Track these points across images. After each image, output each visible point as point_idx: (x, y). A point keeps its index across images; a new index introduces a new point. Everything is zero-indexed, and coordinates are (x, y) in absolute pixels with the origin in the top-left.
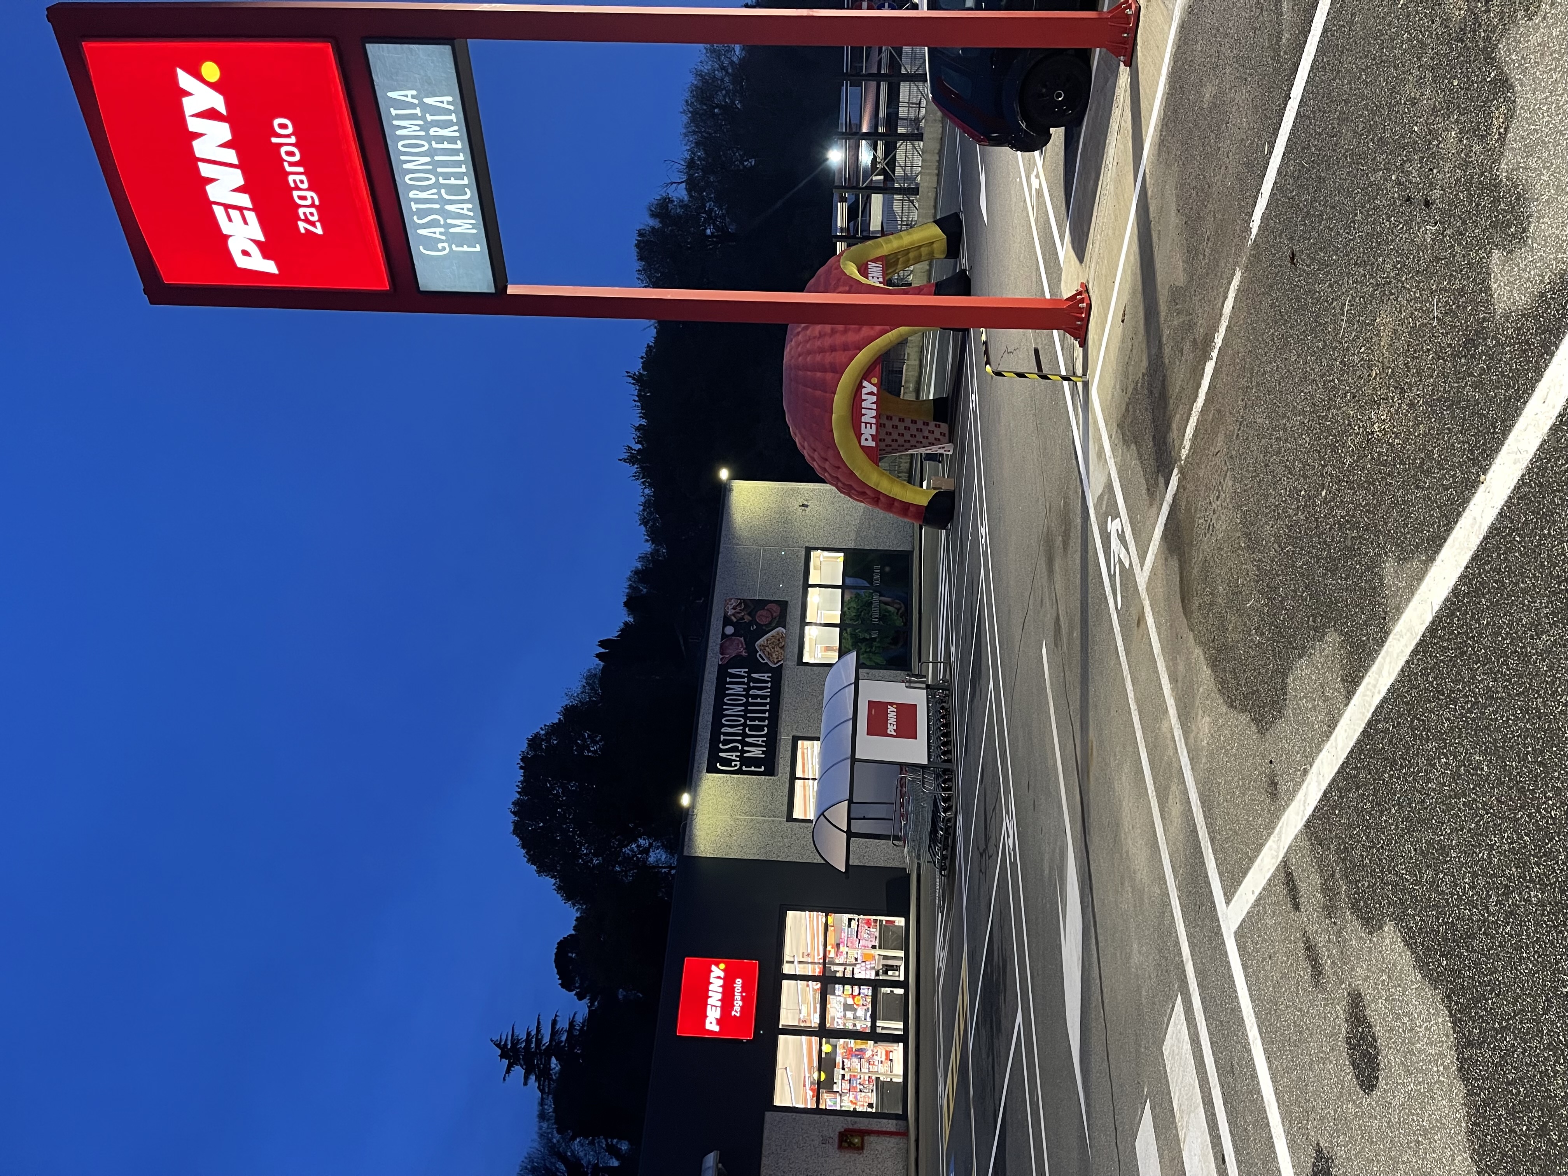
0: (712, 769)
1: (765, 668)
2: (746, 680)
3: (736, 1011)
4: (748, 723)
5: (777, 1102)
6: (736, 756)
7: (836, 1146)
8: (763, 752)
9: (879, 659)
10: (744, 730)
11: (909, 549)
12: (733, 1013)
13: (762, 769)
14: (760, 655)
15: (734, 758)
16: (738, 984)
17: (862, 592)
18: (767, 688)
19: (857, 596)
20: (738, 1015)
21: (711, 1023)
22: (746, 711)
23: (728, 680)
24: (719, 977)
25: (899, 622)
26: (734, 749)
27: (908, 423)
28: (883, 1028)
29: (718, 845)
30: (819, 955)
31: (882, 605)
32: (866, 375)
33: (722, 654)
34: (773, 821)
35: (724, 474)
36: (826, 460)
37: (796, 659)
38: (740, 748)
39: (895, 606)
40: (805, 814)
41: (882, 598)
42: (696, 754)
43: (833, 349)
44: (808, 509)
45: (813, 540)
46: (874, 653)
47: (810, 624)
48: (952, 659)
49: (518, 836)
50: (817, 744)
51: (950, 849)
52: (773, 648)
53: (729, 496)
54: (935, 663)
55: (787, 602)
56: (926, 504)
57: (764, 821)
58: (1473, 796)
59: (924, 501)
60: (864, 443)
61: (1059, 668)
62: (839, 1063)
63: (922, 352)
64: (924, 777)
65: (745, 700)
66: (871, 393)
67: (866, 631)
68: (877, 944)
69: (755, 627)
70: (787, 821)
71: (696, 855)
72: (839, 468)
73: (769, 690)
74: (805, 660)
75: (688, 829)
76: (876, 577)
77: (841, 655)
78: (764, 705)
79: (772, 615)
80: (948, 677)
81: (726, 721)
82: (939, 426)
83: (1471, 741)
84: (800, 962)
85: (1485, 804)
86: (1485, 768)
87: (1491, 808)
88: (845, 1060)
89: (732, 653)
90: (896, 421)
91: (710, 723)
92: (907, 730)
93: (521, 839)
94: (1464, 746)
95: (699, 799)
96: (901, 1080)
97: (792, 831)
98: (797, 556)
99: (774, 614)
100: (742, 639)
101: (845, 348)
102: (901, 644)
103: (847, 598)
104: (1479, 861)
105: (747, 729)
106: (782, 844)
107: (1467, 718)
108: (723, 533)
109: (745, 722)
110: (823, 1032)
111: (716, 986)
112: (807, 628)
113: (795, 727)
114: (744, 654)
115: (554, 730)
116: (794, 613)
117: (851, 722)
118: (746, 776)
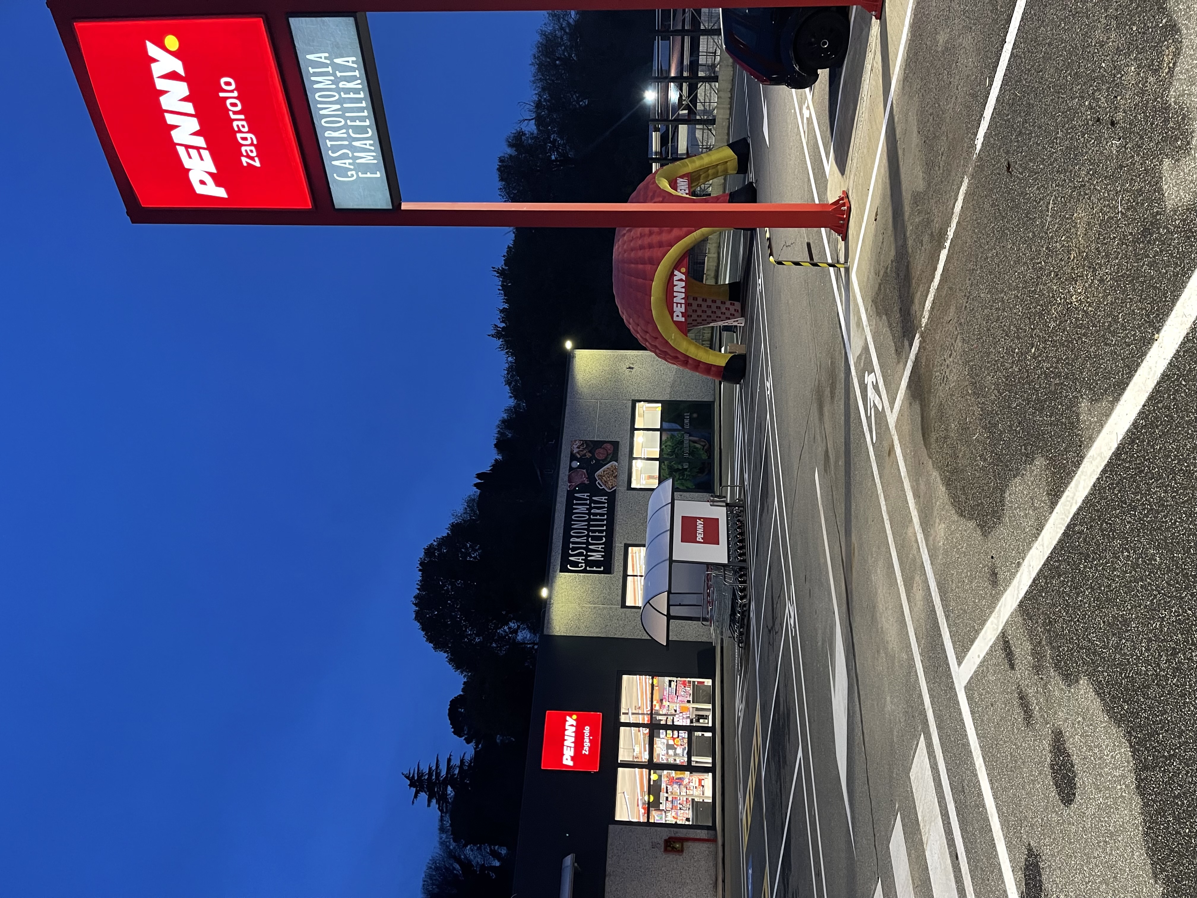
0: (564, 570)
1: (603, 493)
2: (588, 502)
3: (586, 751)
4: (591, 534)
5: (617, 818)
6: (582, 559)
7: (662, 850)
8: (603, 556)
9: (690, 485)
10: (587, 539)
11: (711, 400)
12: (584, 752)
13: (602, 569)
14: (599, 483)
15: (580, 561)
16: (587, 730)
17: (676, 433)
18: (604, 507)
19: (672, 437)
20: (587, 753)
21: (567, 759)
22: (589, 525)
23: (575, 502)
24: (572, 725)
25: (704, 456)
26: (580, 554)
27: (709, 303)
28: (697, 762)
29: (570, 627)
30: (647, 708)
31: (691, 443)
32: (677, 266)
33: (569, 483)
34: (611, 608)
35: (569, 345)
36: (647, 332)
37: (626, 485)
38: (585, 554)
39: (702, 443)
40: (635, 602)
41: (691, 438)
42: (552, 558)
43: (651, 246)
44: (634, 370)
45: (637, 394)
46: (686, 480)
47: (636, 458)
48: (746, 483)
49: (419, 622)
50: (643, 550)
51: (745, 627)
52: (609, 477)
53: (573, 361)
54: (733, 486)
55: (618, 443)
56: (724, 365)
57: (604, 608)
58: (1148, 580)
59: (723, 363)
60: (675, 319)
61: (829, 489)
62: (664, 788)
63: (719, 247)
64: (725, 573)
65: (588, 517)
66: (681, 280)
67: (679, 463)
68: (691, 700)
69: (594, 461)
70: (621, 608)
71: (553, 634)
72: (656, 338)
73: (606, 509)
74: (633, 485)
75: (546, 615)
76: (686, 421)
77: (661, 481)
78: (603, 520)
79: (607, 452)
80: (742, 497)
81: (573, 533)
82: (734, 305)
83: (1147, 539)
84: (633, 714)
85: (1158, 586)
86: (1158, 559)
87: (1162, 589)
88: (668, 786)
89: (577, 481)
90: (700, 301)
91: (561, 535)
92: (711, 538)
93: (421, 623)
94: (1141, 543)
95: (555, 592)
96: (710, 801)
97: (625, 615)
98: (626, 407)
99: (609, 452)
100: (585, 471)
101: (660, 245)
102: (706, 473)
103: (664, 438)
104: (1153, 629)
105: (590, 539)
106: (618, 625)
107: (1144, 521)
108: (569, 390)
109: (588, 533)
110: (652, 765)
111: (570, 732)
112: (634, 461)
113: (626, 536)
114: (586, 482)
115: (443, 542)
116: (623, 450)
117: (669, 532)
118: (590, 574)
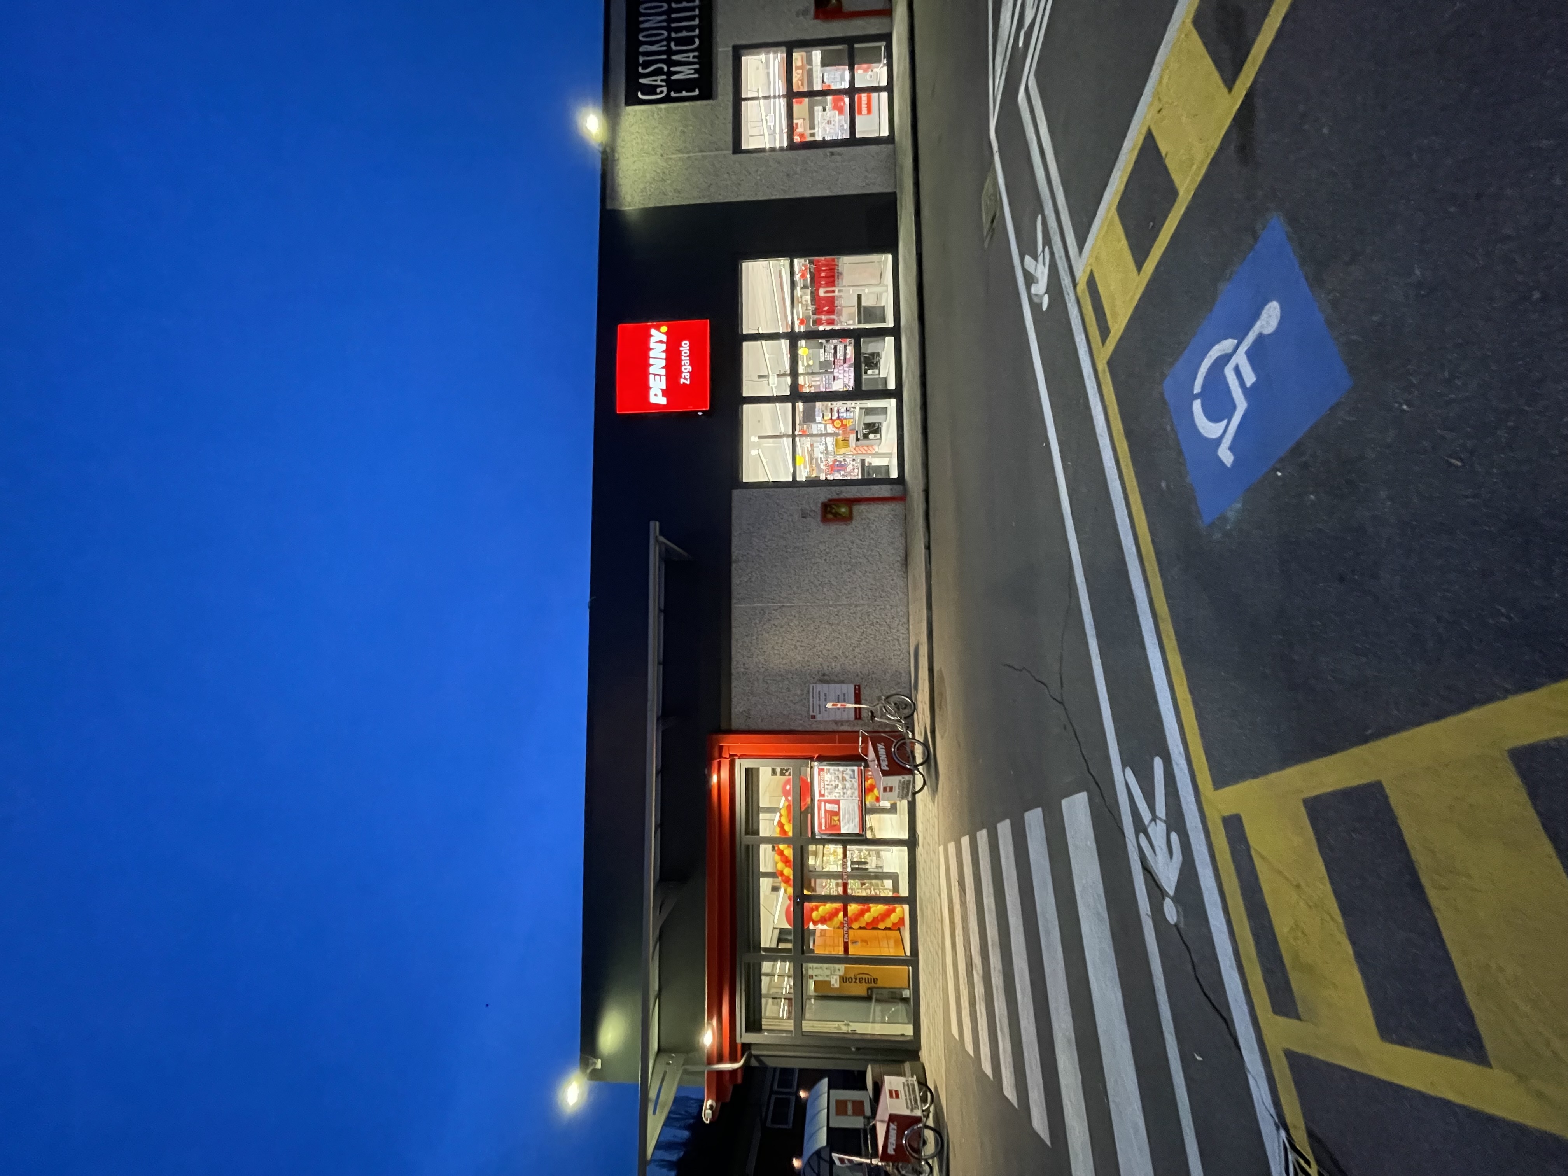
0: (632, 100)
3: (685, 378)
5: (746, 479)
6: (662, 81)
7: (819, 518)
8: (696, 71)
12: (682, 381)
13: (697, 92)
15: (659, 83)
16: (685, 346)
20: (688, 382)
21: (656, 395)
24: (661, 342)
26: (658, 72)
29: (649, 193)
34: (716, 156)
38: (665, 70)
40: (758, 143)
57: (704, 157)
65: (666, 6)
70: (733, 153)
71: (622, 207)
75: (612, 180)
78: (693, 9)
81: (643, 37)
91: (623, 43)
95: (619, 140)
97: (741, 165)
106: (729, 182)
110: (797, 397)
111: (657, 352)
113: (735, 34)
118: (676, 104)
